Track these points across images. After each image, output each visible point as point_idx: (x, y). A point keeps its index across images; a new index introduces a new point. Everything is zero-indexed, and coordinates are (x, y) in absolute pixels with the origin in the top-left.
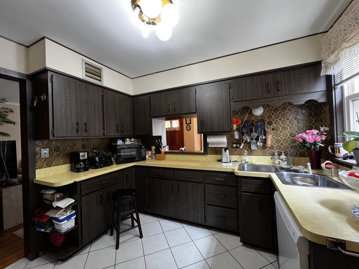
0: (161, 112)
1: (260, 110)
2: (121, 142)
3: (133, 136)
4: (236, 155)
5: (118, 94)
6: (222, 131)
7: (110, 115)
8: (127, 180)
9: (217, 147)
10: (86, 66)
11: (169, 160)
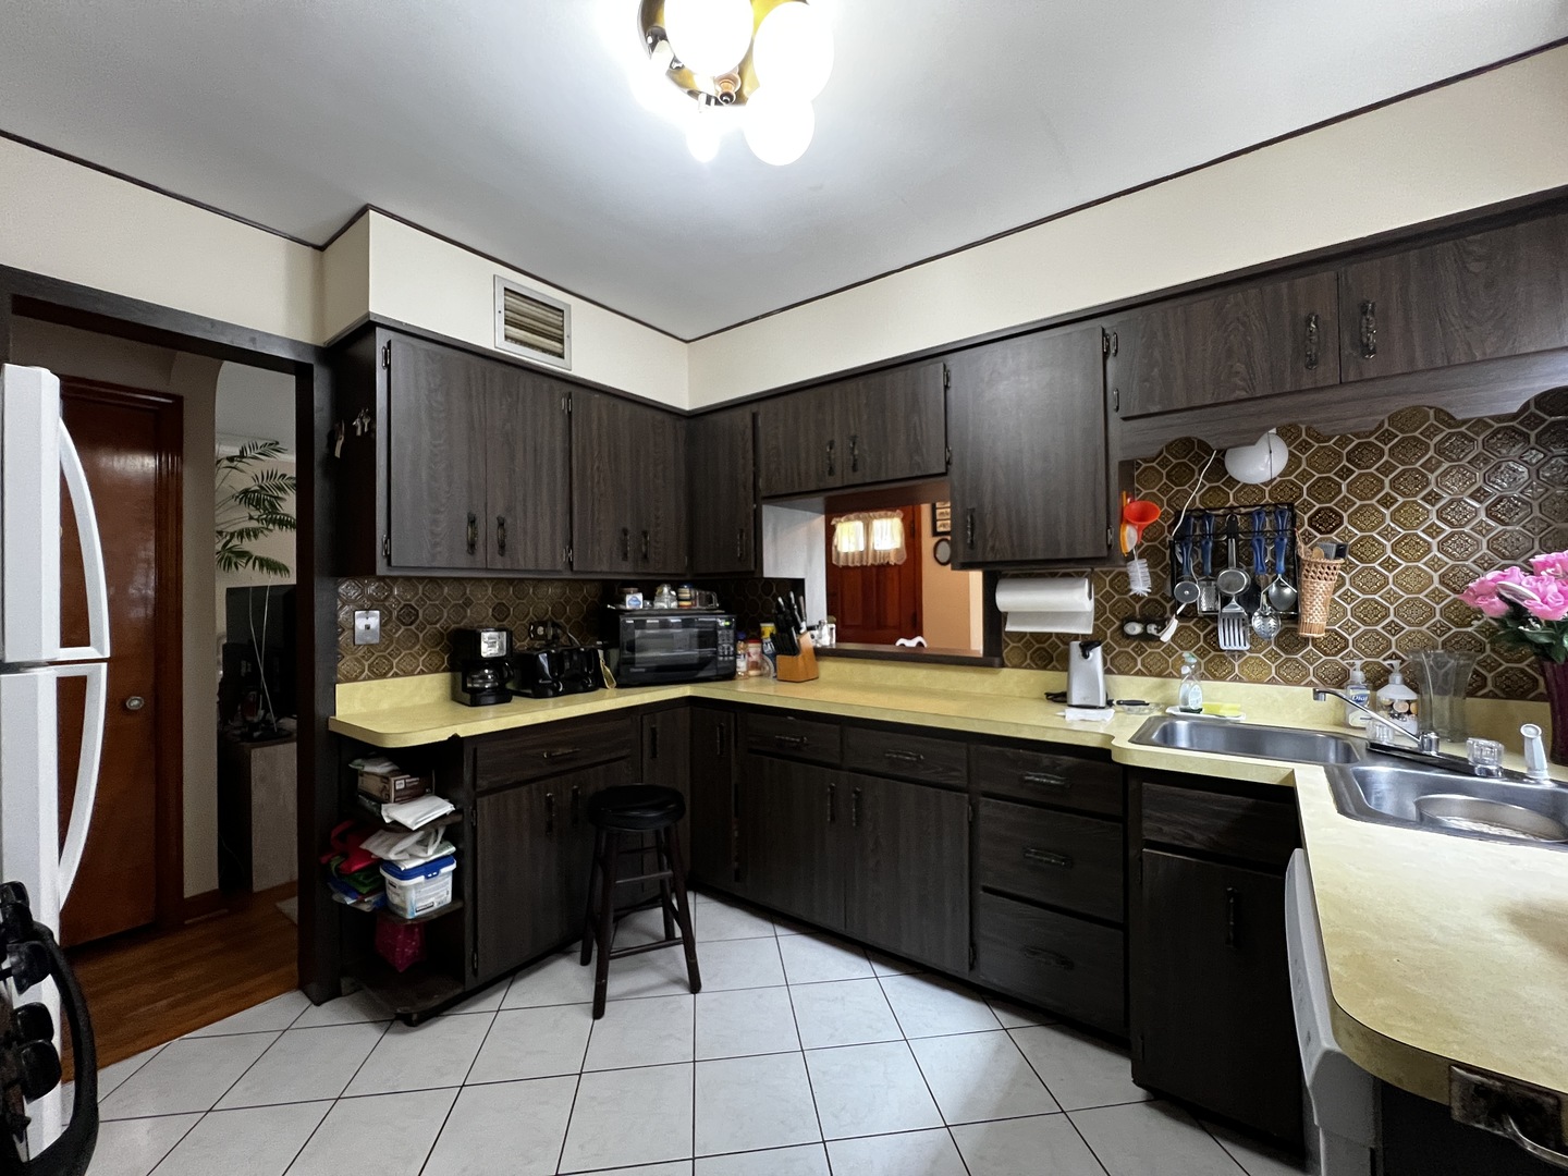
0: (799, 474)
1: (1267, 456)
2: (637, 600)
3: (688, 578)
4: (1143, 674)
5: (629, 406)
6: (1063, 555)
7: (596, 490)
8: (654, 755)
9: (1050, 634)
10: (508, 303)
11: (829, 684)
